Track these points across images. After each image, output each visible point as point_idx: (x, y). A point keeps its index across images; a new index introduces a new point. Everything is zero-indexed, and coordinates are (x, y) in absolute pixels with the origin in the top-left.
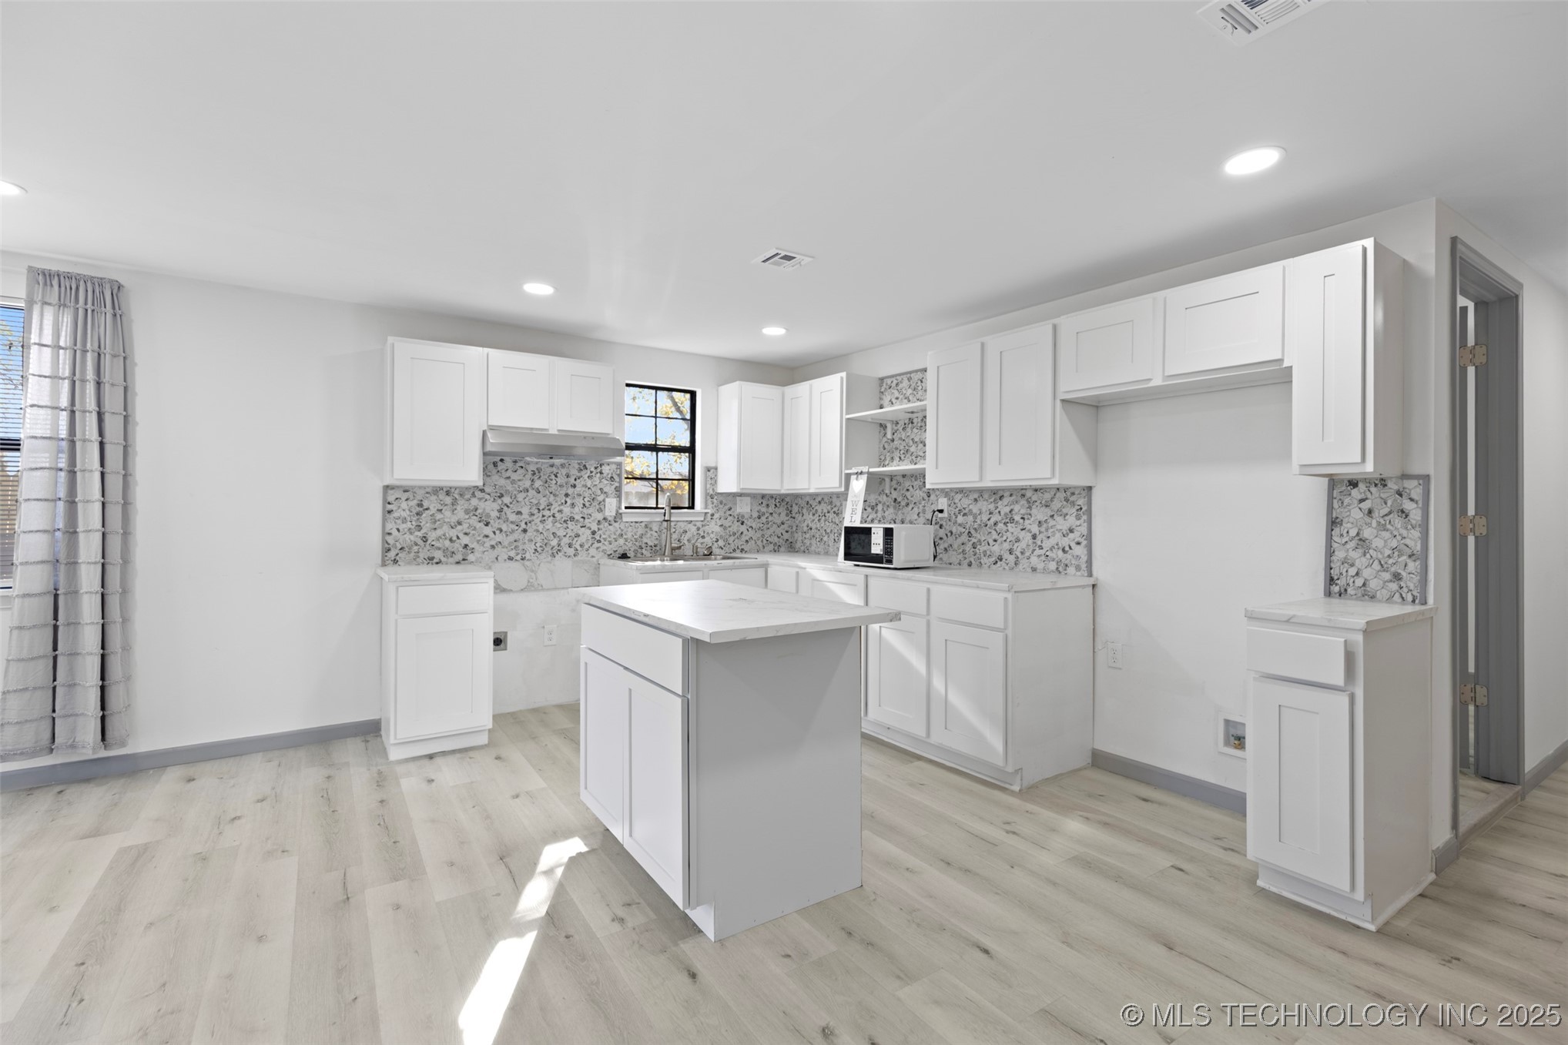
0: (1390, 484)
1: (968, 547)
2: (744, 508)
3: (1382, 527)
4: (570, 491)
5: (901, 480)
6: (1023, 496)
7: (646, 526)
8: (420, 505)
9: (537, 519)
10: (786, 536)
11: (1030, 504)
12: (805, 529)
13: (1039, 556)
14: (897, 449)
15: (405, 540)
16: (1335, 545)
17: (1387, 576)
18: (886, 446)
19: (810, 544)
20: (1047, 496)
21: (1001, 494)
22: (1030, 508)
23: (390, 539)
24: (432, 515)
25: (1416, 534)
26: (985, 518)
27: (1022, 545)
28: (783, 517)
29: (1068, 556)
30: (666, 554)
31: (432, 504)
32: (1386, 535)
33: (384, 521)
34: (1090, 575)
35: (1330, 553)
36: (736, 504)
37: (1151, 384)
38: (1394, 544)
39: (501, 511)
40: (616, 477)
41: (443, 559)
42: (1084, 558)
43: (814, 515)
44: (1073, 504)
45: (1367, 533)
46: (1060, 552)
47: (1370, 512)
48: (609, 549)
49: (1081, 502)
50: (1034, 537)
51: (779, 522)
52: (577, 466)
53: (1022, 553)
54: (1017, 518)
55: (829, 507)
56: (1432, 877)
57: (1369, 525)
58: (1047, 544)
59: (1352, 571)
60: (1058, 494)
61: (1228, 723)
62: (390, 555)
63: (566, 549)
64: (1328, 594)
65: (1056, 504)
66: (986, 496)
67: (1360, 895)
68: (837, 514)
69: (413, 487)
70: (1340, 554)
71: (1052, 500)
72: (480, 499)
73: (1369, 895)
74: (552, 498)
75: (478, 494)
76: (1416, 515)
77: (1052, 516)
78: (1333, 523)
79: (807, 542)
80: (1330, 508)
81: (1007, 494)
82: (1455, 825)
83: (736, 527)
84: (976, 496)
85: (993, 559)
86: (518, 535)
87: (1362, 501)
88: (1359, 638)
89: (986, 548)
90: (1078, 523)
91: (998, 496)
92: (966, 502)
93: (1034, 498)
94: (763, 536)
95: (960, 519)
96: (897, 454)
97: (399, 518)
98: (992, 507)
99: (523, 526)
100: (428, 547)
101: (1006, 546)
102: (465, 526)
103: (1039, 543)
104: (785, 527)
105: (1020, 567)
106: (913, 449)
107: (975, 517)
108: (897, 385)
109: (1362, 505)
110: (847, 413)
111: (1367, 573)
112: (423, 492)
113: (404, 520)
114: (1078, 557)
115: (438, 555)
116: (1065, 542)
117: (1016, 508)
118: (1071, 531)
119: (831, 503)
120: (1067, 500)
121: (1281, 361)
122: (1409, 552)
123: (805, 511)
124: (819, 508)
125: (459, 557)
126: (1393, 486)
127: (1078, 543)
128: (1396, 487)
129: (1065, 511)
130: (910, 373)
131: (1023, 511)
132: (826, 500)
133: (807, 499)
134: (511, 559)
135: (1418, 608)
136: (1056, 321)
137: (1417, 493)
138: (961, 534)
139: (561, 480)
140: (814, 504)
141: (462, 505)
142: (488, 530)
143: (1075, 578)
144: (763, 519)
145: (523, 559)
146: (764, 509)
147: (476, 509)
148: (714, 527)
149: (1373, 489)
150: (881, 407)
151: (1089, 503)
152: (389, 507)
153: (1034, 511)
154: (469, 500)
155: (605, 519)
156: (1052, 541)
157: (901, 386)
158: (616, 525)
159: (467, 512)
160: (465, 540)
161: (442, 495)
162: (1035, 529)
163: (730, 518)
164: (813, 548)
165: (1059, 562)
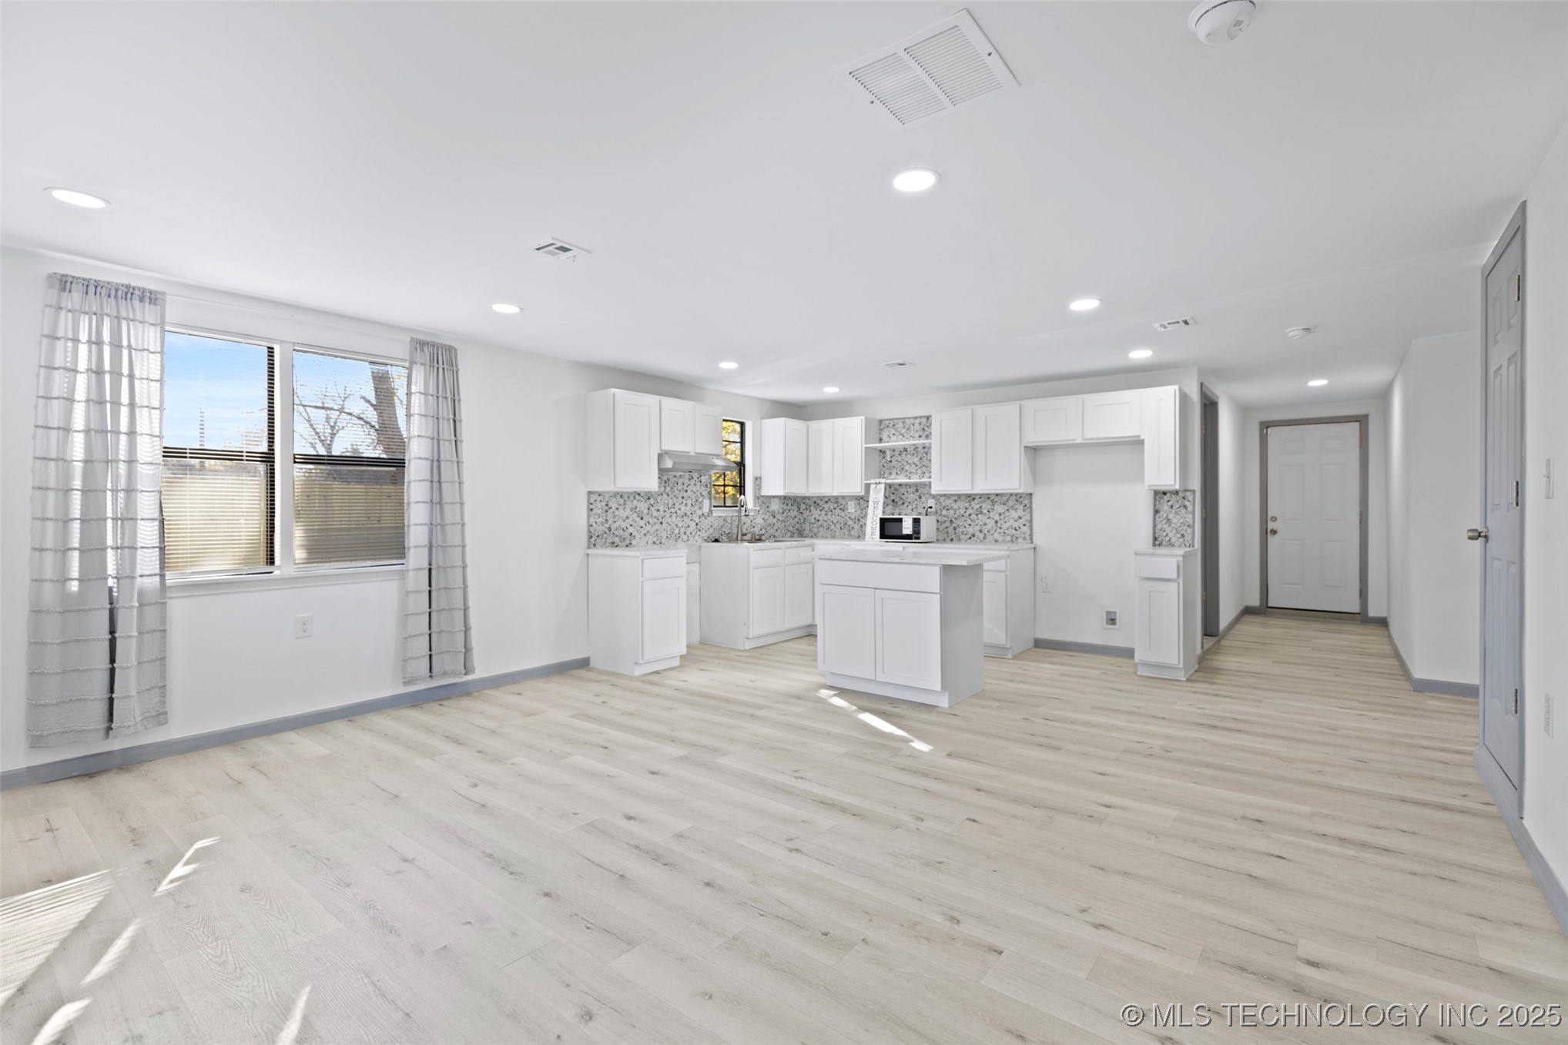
0: (1180, 494)
1: (951, 530)
2: (775, 506)
3: (1177, 513)
4: (685, 495)
5: (898, 487)
6: (989, 498)
7: (724, 520)
8: (607, 505)
9: (668, 515)
10: (797, 526)
11: (993, 503)
12: (813, 521)
13: (1000, 533)
14: (894, 467)
15: (599, 531)
16: (1157, 522)
17: (1179, 535)
18: (885, 465)
19: (818, 531)
20: (1005, 499)
21: (973, 497)
22: (993, 505)
23: (592, 529)
24: (614, 512)
25: (1190, 516)
26: (962, 511)
27: (989, 527)
28: (796, 513)
29: (1018, 532)
30: (739, 539)
31: (613, 504)
32: (1178, 517)
33: (589, 516)
34: (1032, 542)
35: (1155, 526)
36: (770, 503)
37: (1076, 442)
38: (1181, 521)
39: (649, 509)
40: (708, 484)
41: (620, 544)
42: (1028, 533)
43: (821, 511)
44: (1021, 503)
45: (1170, 516)
46: (1013, 531)
47: (1172, 506)
48: (705, 535)
49: (1026, 502)
50: (996, 522)
51: (793, 516)
52: (688, 477)
53: (989, 532)
54: (985, 511)
55: (835, 506)
56: (1197, 666)
57: (1171, 512)
58: (1005, 526)
59: (1165, 534)
60: (1012, 498)
61: (1108, 613)
62: (593, 539)
63: (683, 536)
64: (1154, 545)
65: (1010, 503)
66: (963, 498)
67: (1181, 666)
68: (843, 510)
69: (603, 492)
70: (1159, 527)
71: (1008, 501)
72: (638, 501)
73: (1184, 666)
74: (675, 500)
75: (637, 496)
76: (1190, 508)
77: (1008, 510)
78: (1156, 512)
79: (815, 530)
80: (1155, 505)
81: (977, 497)
82: (1202, 647)
83: (771, 520)
84: (956, 498)
85: (968, 536)
86: (658, 526)
87: (1168, 501)
88: (1181, 559)
89: (963, 529)
90: (1024, 513)
91: (971, 499)
92: (948, 502)
93: (996, 500)
94: (785, 526)
95: (944, 512)
96: (894, 471)
97: (596, 515)
98: (967, 505)
99: (661, 520)
100: (612, 535)
101: (978, 528)
102: (630, 519)
103: (999, 525)
104: (796, 519)
105: (987, 540)
106: (907, 468)
107: (955, 511)
108: (894, 425)
109: (1169, 503)
110: (866, 444)
111: (1170, 535)
112: (609, 495)
113: (599, 516)
114: (1024, 533)
115: (617, 540)
116: (1016, 525)
117: (984, 505)
118: (1020, 518)
119: (837, 502)
120: (1017, 501)
121: (1139, 436)
122: (1187, 524)
123: (812, 508)
124: (826, 507)
125: (627, 542)
126: (1181, 494)
127: (1024, 525)
128: (1182, 495)
129: (1016, 507)
130: (905, 418)
131: (989, 507)
132: (832, 500)
133: (815, 500)
134: (654, 543)
135: (1191, 549)
136: (1021, 402)
137: (1191, 498)
138: (945, 522)
139: (680, 487)
140: (821, 503)
141: (629, 505)
142: (642, 523)
143: (1022, 544)
144: (785, 513)
145: (661, 543)
146: (785, 507)
147: (636, 508)
148: (759, 520)
149: (1173, 496)
150: (881, 440)
151: (1031, 502)
152: (591, 506)
153: (996, 507)
154: (632, 501)
155: (703, 514)
156: (1008, 524)
157: (896, 426)
158: (708, 518)
159: (631, 510)
160: (631, 530)
161: (618, 498)
162: (997, 518)
163: (768, 513)
164: (820, 534)
165: (1012, 536)
